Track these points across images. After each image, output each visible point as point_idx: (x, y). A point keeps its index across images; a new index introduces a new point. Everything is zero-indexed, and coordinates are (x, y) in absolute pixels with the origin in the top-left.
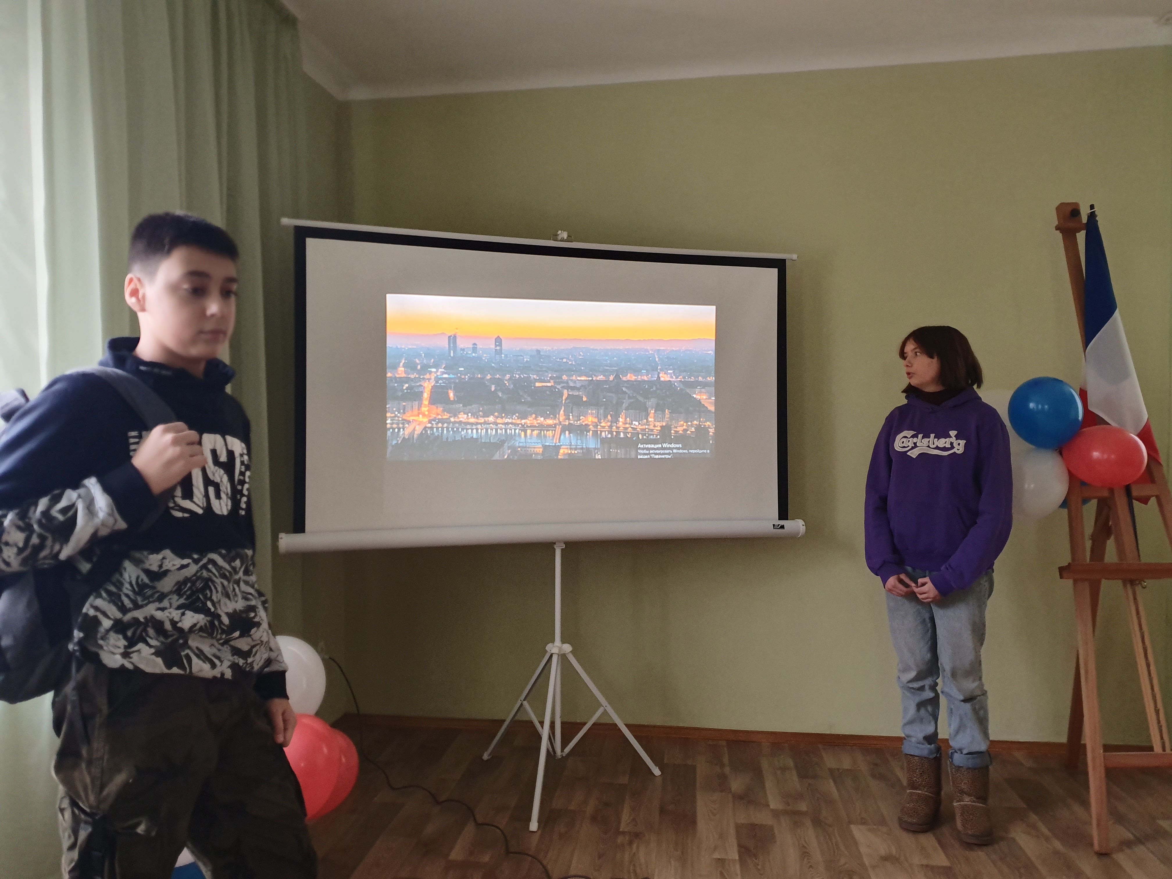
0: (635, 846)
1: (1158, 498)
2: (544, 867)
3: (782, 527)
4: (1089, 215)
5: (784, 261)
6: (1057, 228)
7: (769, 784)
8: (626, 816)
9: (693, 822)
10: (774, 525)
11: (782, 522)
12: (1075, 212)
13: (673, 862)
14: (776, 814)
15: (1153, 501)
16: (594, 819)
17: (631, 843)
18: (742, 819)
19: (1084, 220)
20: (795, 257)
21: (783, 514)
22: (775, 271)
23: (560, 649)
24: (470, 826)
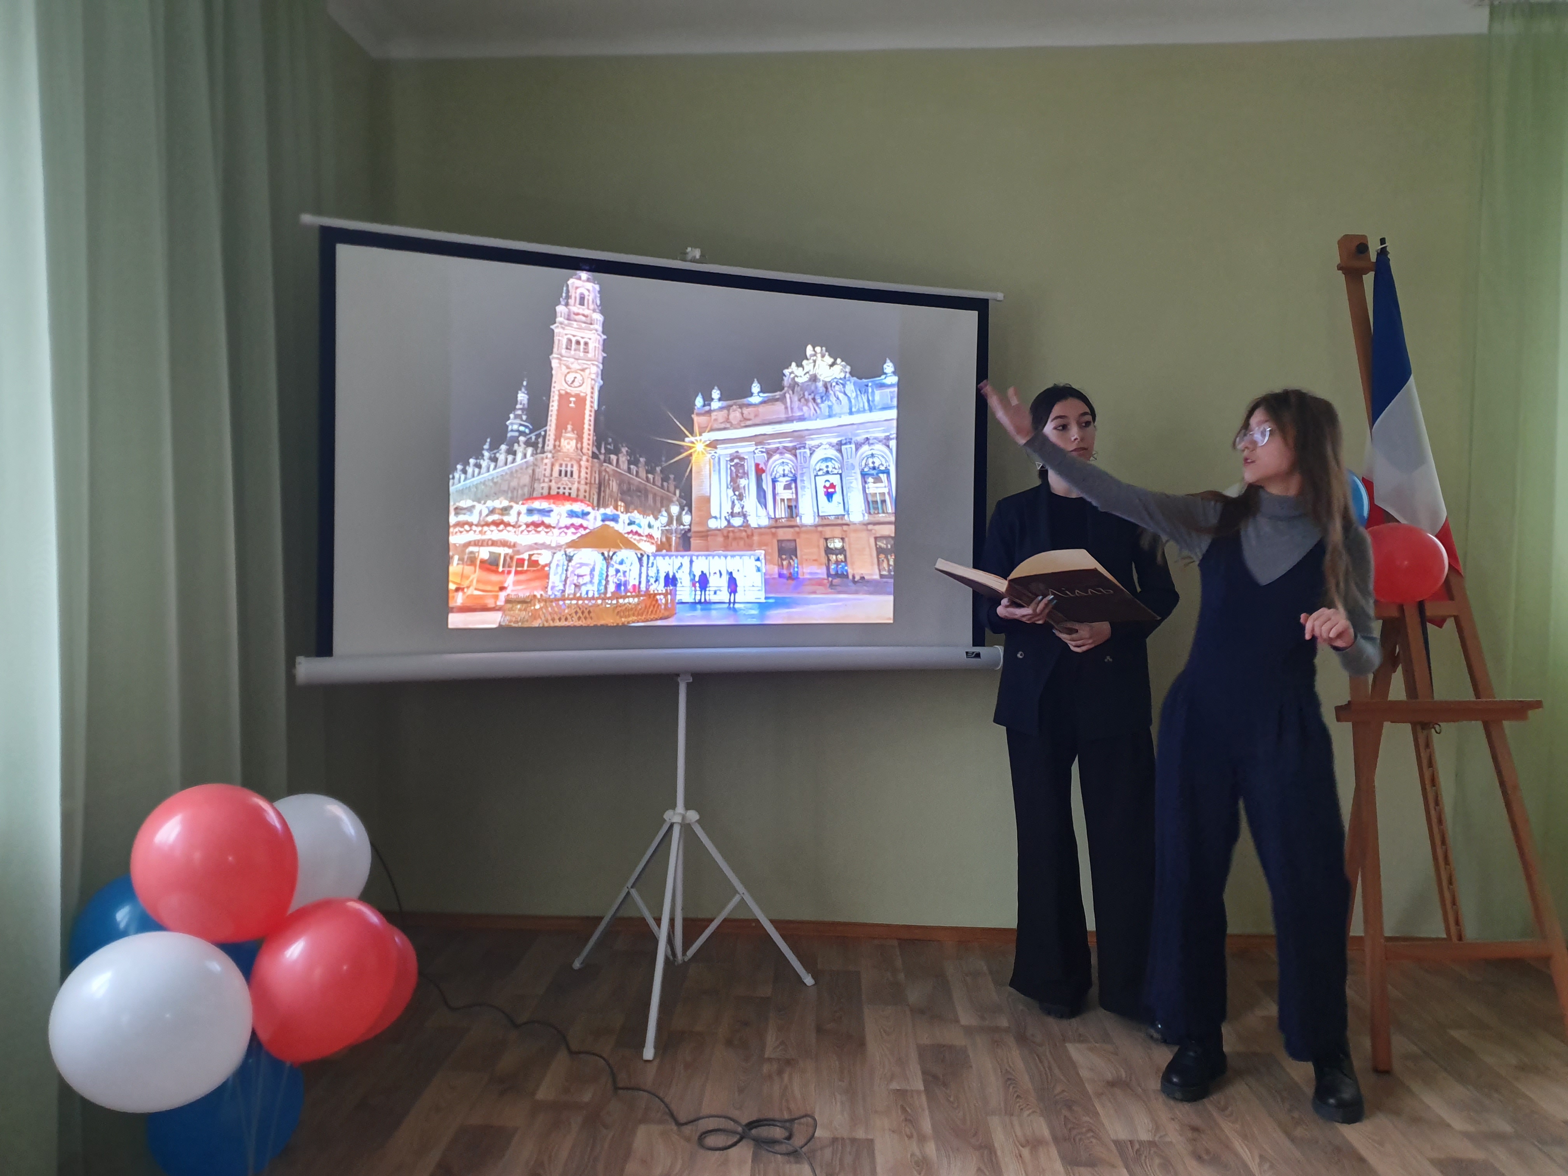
0: (786, 1077)
1: (1457, 619)
2: (667, 1106)
3: (978, 655)
4: (1379, 252)
5: (986, 301)
6: (1340, 268)
7: (957, 992)
8: (771, 1039)
9: (862, 1044)
10: (967, 653)
11: (977, 649)
12: (1362, 248)
13: (838, 1097)
14: (969, 1031)
15: (1450, 624)
16: (729, 1043)
17: (780, 1073)
18: (925, 1039)
19: (1373, 258)
20: (1000, 296)
21: (979, 639)
22: (974, 314)
23: (684, 817)
24: (562, 1056)
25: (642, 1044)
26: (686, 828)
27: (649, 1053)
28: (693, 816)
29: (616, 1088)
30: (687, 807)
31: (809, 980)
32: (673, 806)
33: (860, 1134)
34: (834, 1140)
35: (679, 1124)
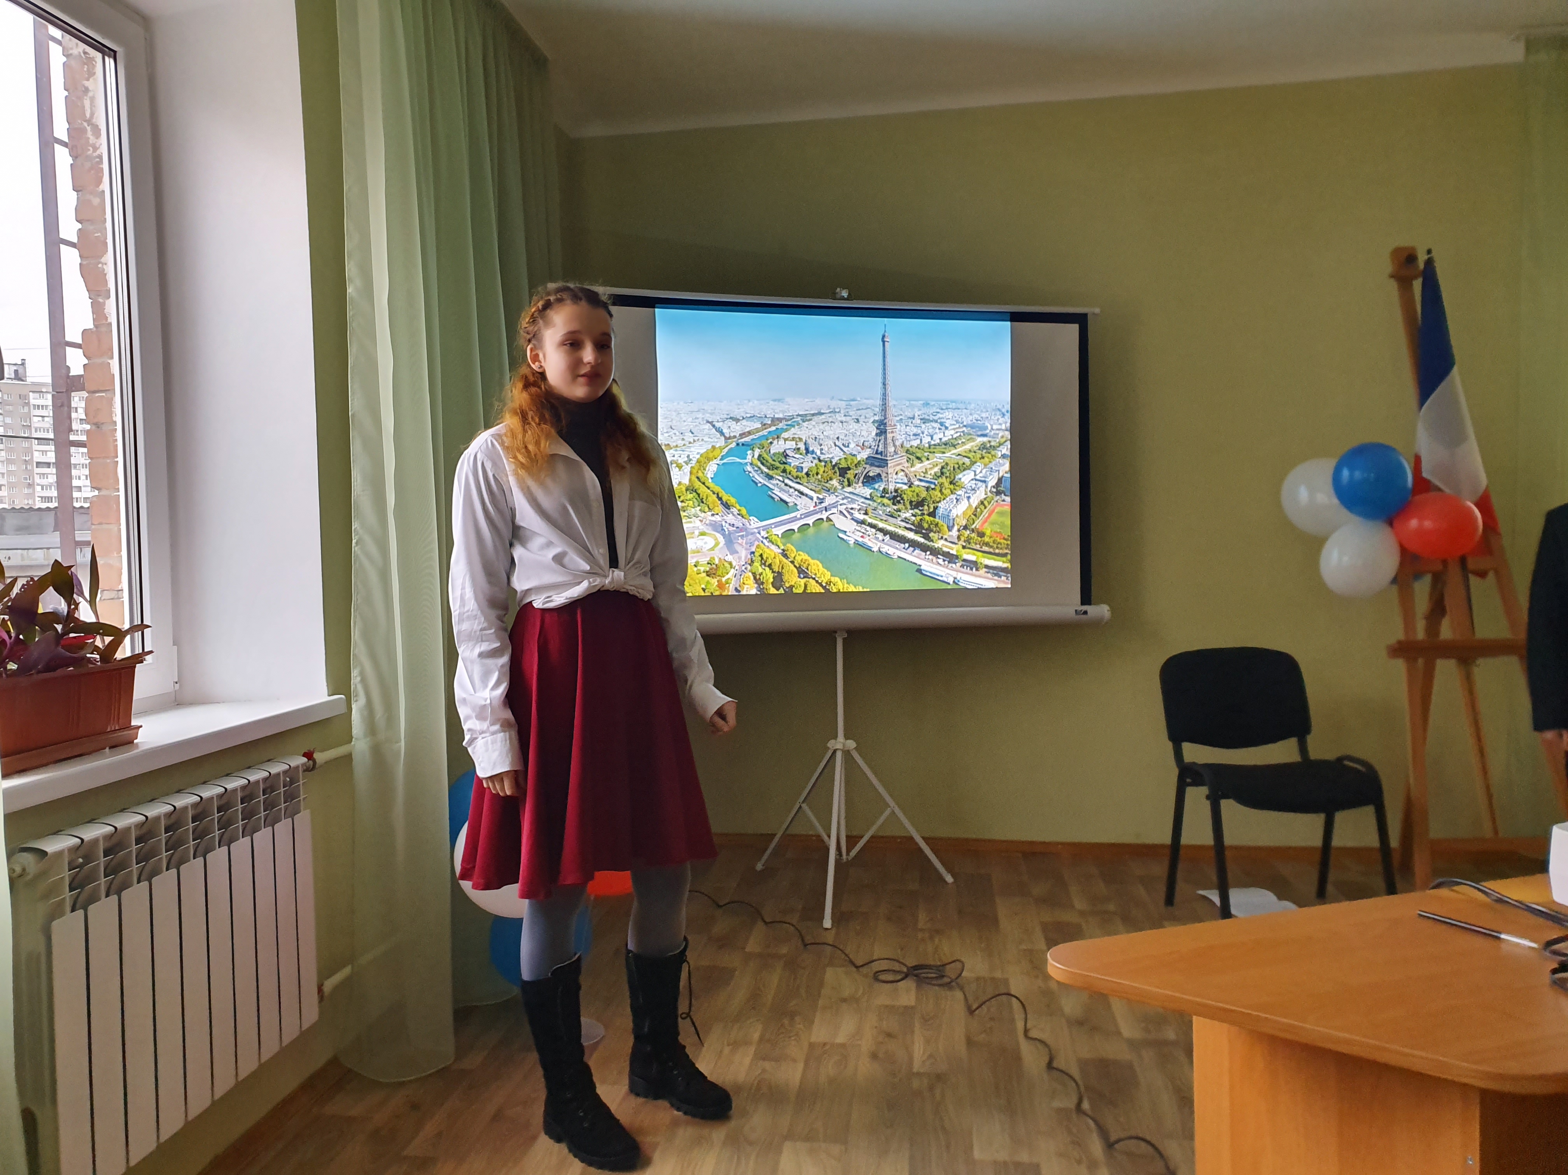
0: (937, 941)
1: (1497, 572)
2: (846, 955)
3: (1085, 613)
4: (1426, 261)
5: (1085, 316)
6: (1392, 276)
7: (1074, 889)
8: (922, 917)
9: (995, 921)
10: (1076, 611)
11: (1085, 608)
12: (1411, 258)
13: (979, 953)
14: (1082, 913)
15: (1491, 575)
16: (889, 919)
17: (931, 938)
18: (1047, 918)
19: (1421, 266)
20: (1097, 310)
21: (1086, 599)
22: (1076, 327)
23: (844, 745)
24: (760, 925)
25: (822, 918)
26: (847, 753)
27: (827, 923)
28: (851, 744)
29: (805, 945)
30: (847, 737)
31: (949, 879)
32: (835, 737)
33: (998, 975)
34: (978, 979)
35: (857, 967)
